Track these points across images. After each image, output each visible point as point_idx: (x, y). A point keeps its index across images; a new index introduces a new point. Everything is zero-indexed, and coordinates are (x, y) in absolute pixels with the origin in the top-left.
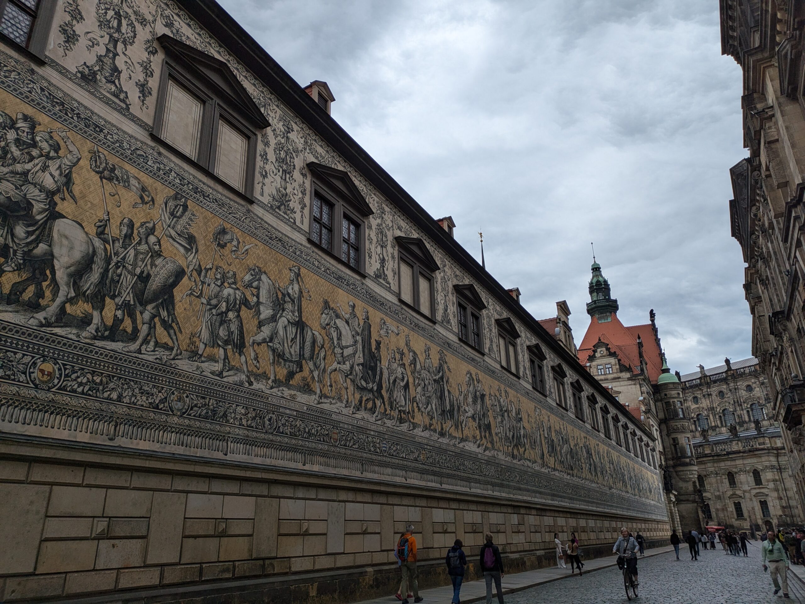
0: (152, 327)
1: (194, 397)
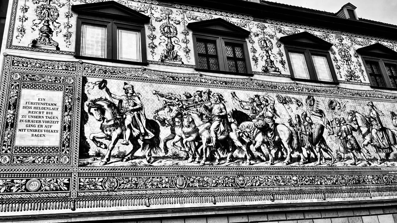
0: (321, 153)
1: (348, 177)
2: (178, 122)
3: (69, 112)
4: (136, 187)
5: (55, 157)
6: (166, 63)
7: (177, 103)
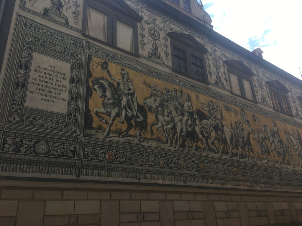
2: (161, 111)
3: (76, 84)
4: (130, 161)
5: (62, 124)
6: (152, 60)
7: (160, 95)
